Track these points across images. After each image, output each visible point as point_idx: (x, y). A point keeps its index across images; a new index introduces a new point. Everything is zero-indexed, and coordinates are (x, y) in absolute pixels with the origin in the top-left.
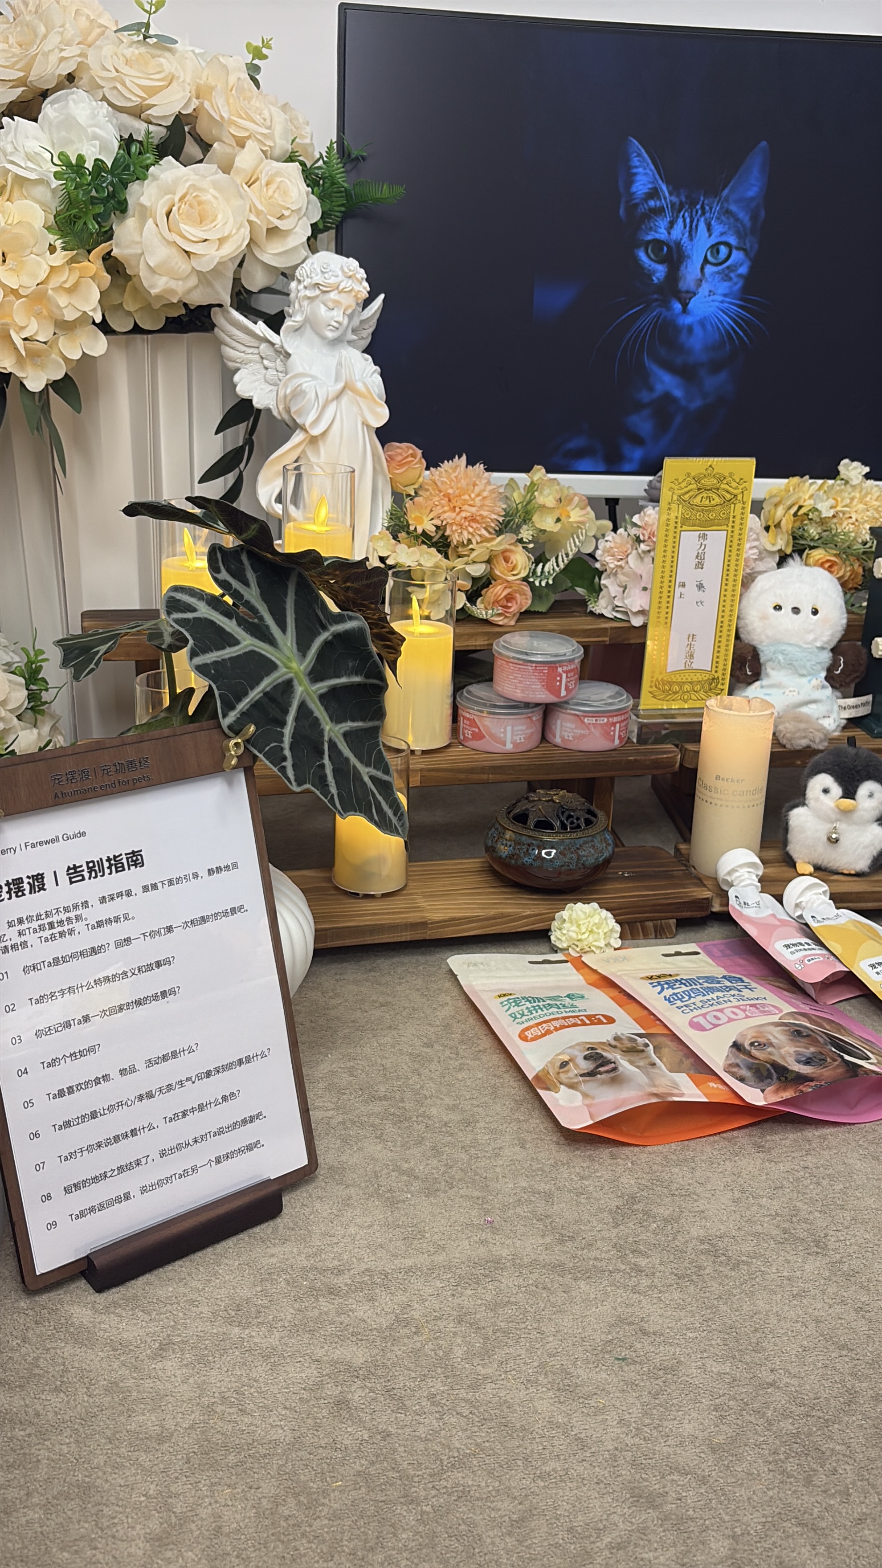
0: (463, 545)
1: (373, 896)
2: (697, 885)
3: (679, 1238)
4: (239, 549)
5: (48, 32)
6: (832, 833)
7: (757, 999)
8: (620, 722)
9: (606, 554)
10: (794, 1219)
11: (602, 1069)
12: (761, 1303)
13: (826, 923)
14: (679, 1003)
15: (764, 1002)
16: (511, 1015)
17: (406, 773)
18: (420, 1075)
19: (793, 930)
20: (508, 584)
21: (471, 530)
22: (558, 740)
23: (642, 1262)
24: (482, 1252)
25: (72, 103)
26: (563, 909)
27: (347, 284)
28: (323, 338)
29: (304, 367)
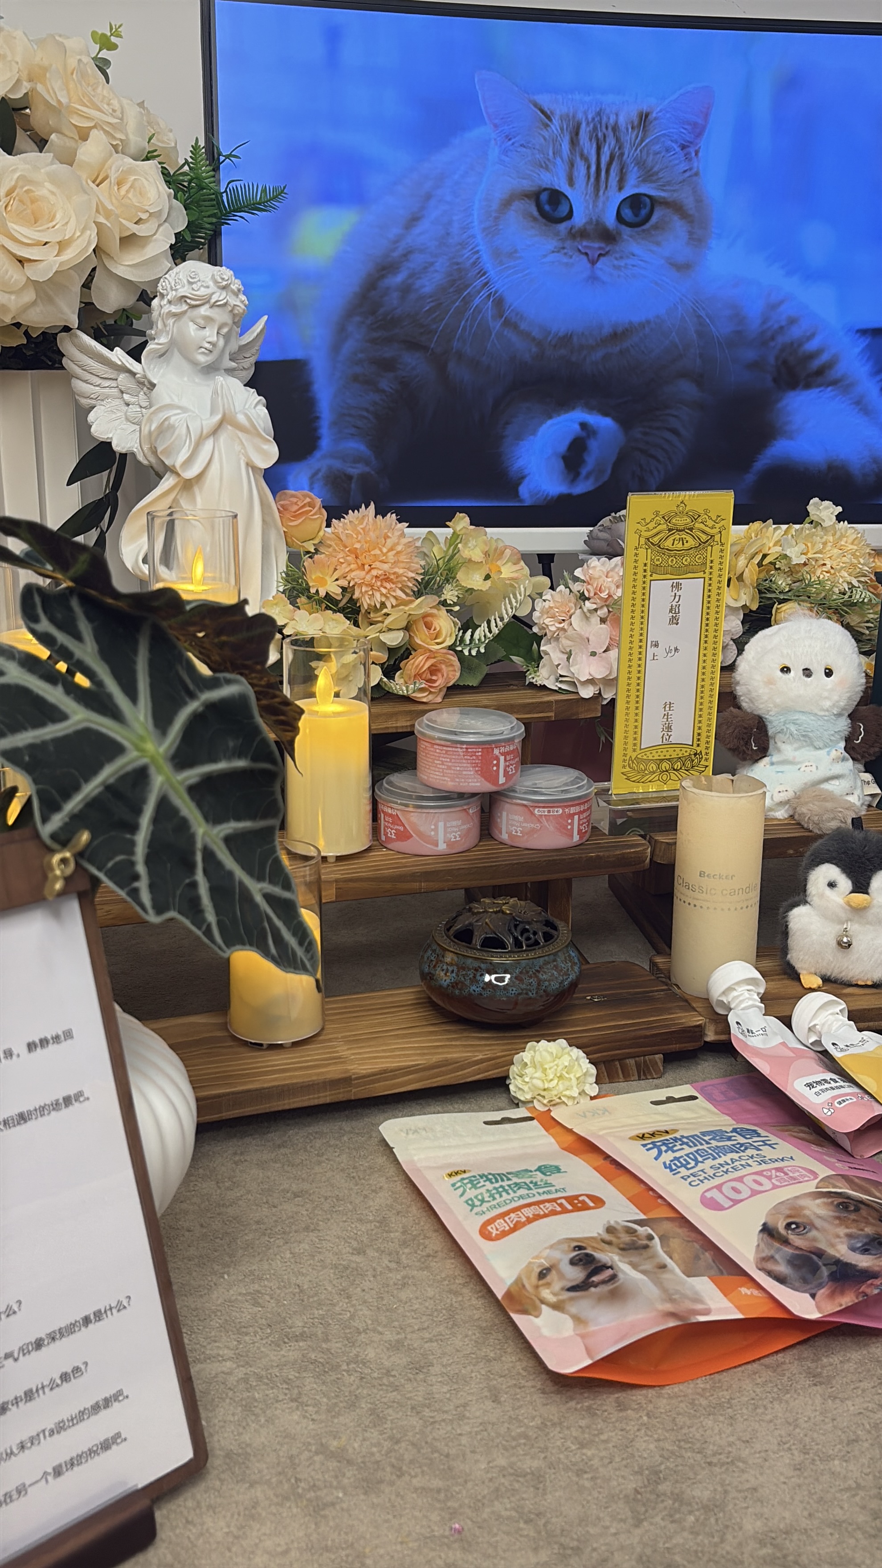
0: (376, 610)
1: (281, 1046)
2: (685, 1010)
3: (729, 1537)
4: (67, 591)
6: (843, 936)
7: (782, 1160)
8: (580, 813)
9: (545, 616)
11: (595, 1279)
13: (851, 1051)
14: (683, 1171)
15: (791, 1163)
16: (467, 1202)
17: (317, 885)
18: (349, 1297)
19: (812, 1063)
20: (432, 654)
21: (384, 591)
22: (504, 837)
26: (524, 1050)
27: (219, 296)
28: (194, 363)
29: (171, 397)
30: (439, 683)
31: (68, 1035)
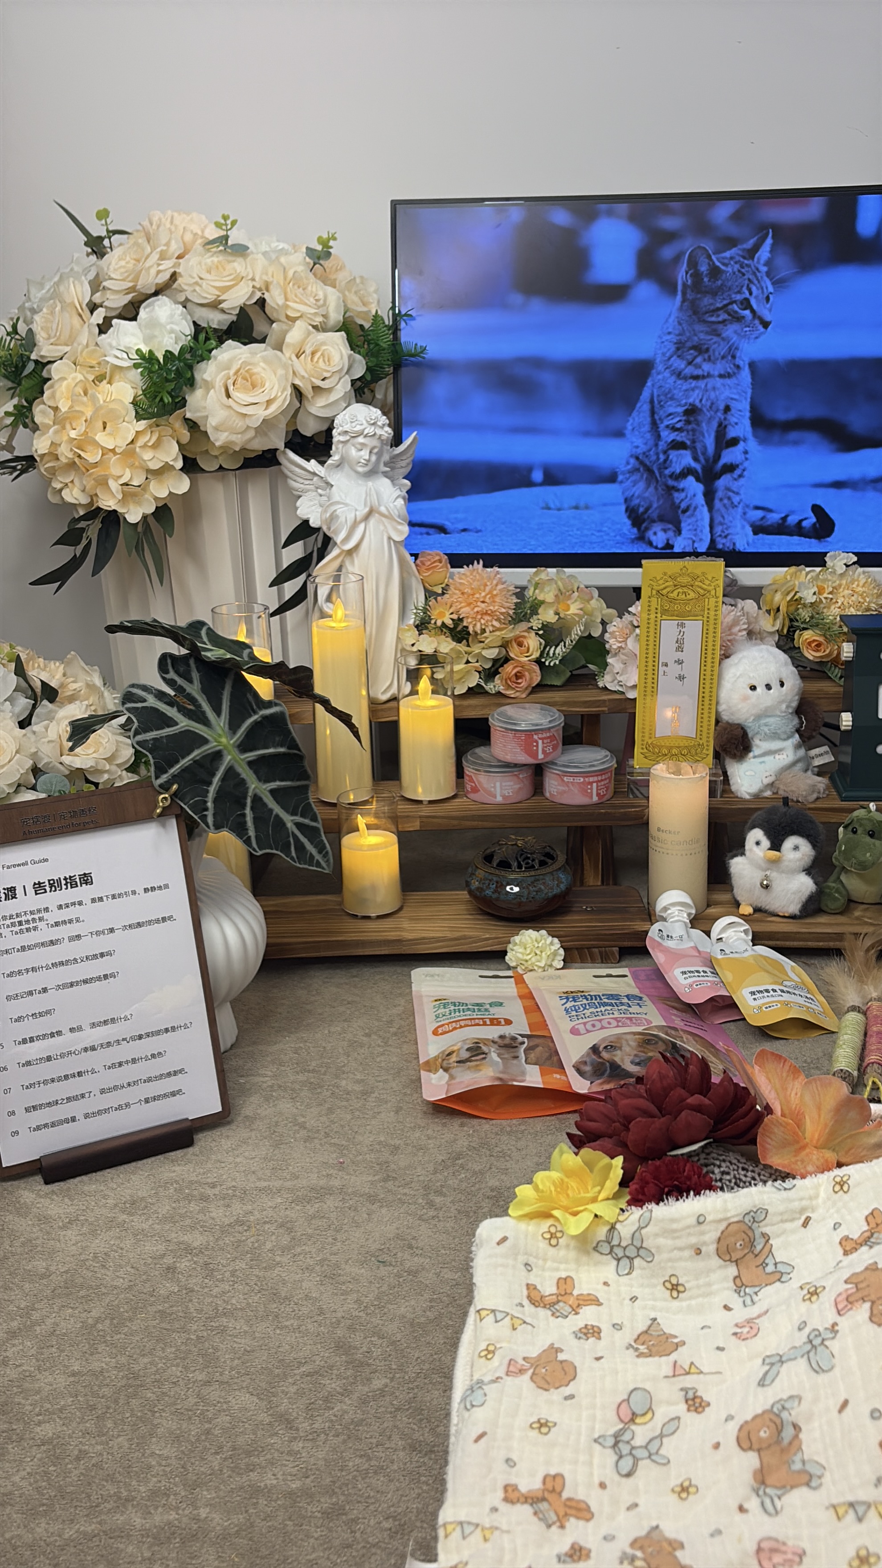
0: (480, 634)
1: (369, 917)
2: (643, 920)
4: (186, 656)
5: (153, 251)
6: (763, 880)
7: (639, 1013)
8: (597, 782)
9: (610, 638)
11: (474, 1058)
13: (731, 955)
14: (574, 1013)
15: (644, 1016)
16: (432, 1016)
19: (699, 961)
20: (520, 664)
21: (483, 621)
22: (547, 795)
23: (438, 1200)
24: (322, 1182)
25: (160, 307)
26: (517, 935)
27: (370, 430)
28: (358, 472)
29: (340, 496)
30: (524, 683)
31: (166, 886)
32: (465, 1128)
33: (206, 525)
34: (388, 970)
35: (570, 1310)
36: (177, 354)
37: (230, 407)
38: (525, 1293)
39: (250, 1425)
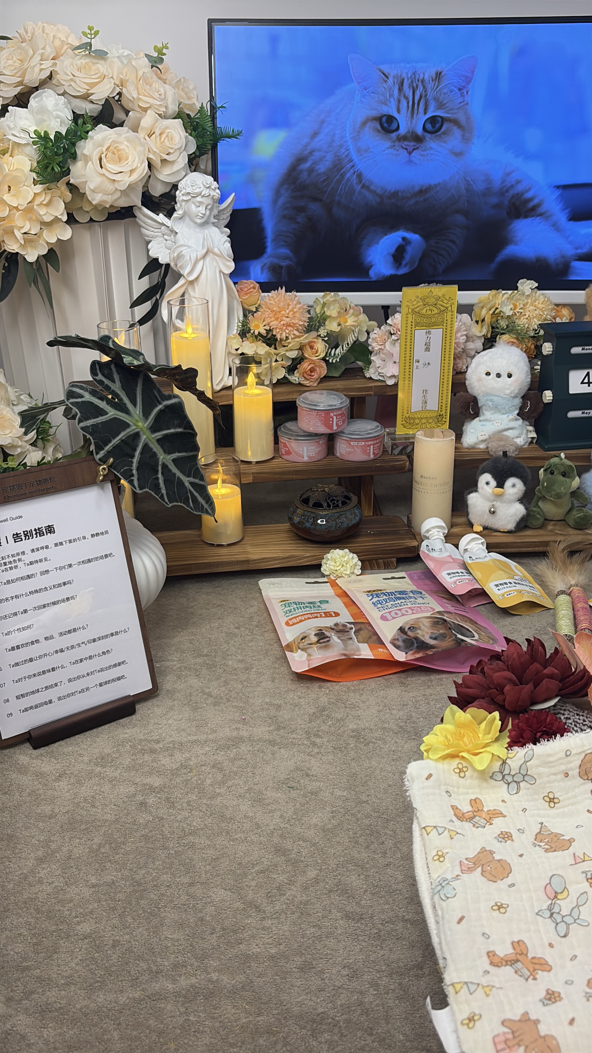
0: (284, 340)
1: (222, 545)
2: (411, 539)
3: (342, 729)
4: (109, 362)
5: (34, 53)
6: (492, 508)
7: (424, 603)
8: (373, 444)
9: (373, 342)
10: (408, 721)
11: (321, 641)
12: (374, 763)
13: (477, 560)
14: (379, 606)
15: (427, 605)
16: (283, 612)
17: (239, 475)
18: (228, 643)
19: (456, 565)
20: (313, 362)
21: (287, 331)
22: (338, 454)
23: (318, 741)
24: (235, 734)
25: (47, 97)
26: (329, 553)
27: (206, 192)
28: (196, 223)
29: (185, 242)
30: (316, 376)
31: (107, 532)
32: (323, 689)
33: (78, 263)
34: (239, 582)
35: (486, 822)
36: (64, 134)
37: (104, 175)
38: (452, 812)
39: (230, 911)
